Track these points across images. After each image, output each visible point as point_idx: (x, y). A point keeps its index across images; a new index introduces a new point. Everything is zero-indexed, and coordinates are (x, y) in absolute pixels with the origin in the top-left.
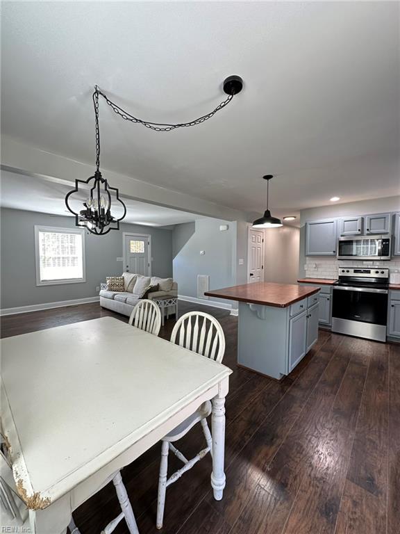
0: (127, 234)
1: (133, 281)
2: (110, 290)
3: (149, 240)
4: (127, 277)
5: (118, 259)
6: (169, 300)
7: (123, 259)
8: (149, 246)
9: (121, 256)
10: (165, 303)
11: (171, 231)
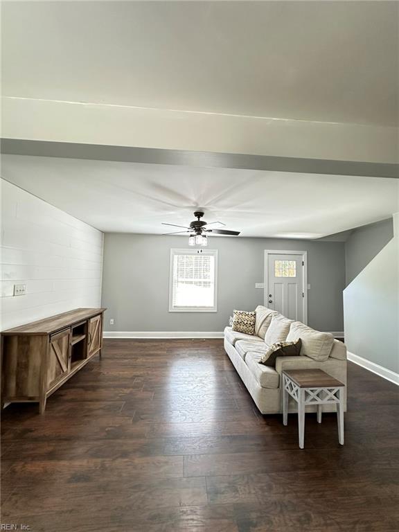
0: (270, 251)
1: (267, 321)
2: (236, 330)
3: (304, 258)
4: (261, 312)
5: (257, 285)
6: (319, 389)
7: (264, 285)
8: (304, 269)
9: (262, 281)
10: (307, 394)
11: (344, 243)
